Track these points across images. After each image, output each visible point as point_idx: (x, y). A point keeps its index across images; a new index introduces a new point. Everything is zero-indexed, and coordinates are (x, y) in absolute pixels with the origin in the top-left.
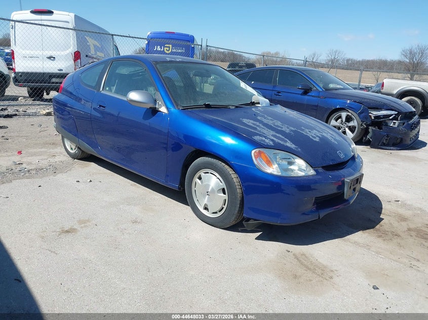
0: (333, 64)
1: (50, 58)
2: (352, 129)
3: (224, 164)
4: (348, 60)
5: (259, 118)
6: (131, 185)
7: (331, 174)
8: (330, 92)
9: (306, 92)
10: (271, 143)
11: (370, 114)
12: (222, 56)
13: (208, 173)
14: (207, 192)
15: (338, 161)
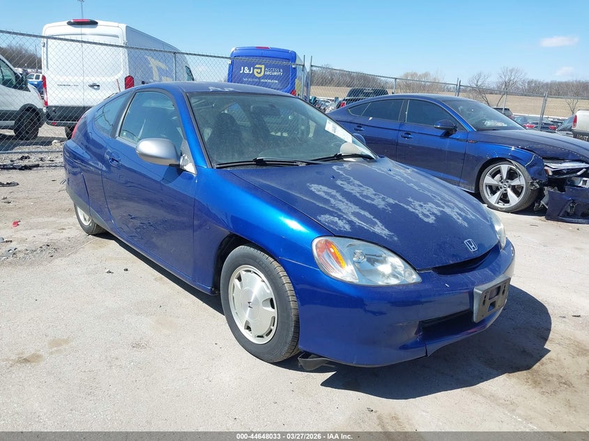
0: (507, 89)
1: (92, 86)
2: (517, 191)
3: (271, 259)
4: (530, 83)
5: (339, 182)
6: (155, 279)
7: (448, 281)
8: (485, 133)
9: (448, 133)
10: (347, 227)
11: (546, 168)
12: (348, 79)
13: (250, 271)
14: (249, 303)
15: (465, 257)
